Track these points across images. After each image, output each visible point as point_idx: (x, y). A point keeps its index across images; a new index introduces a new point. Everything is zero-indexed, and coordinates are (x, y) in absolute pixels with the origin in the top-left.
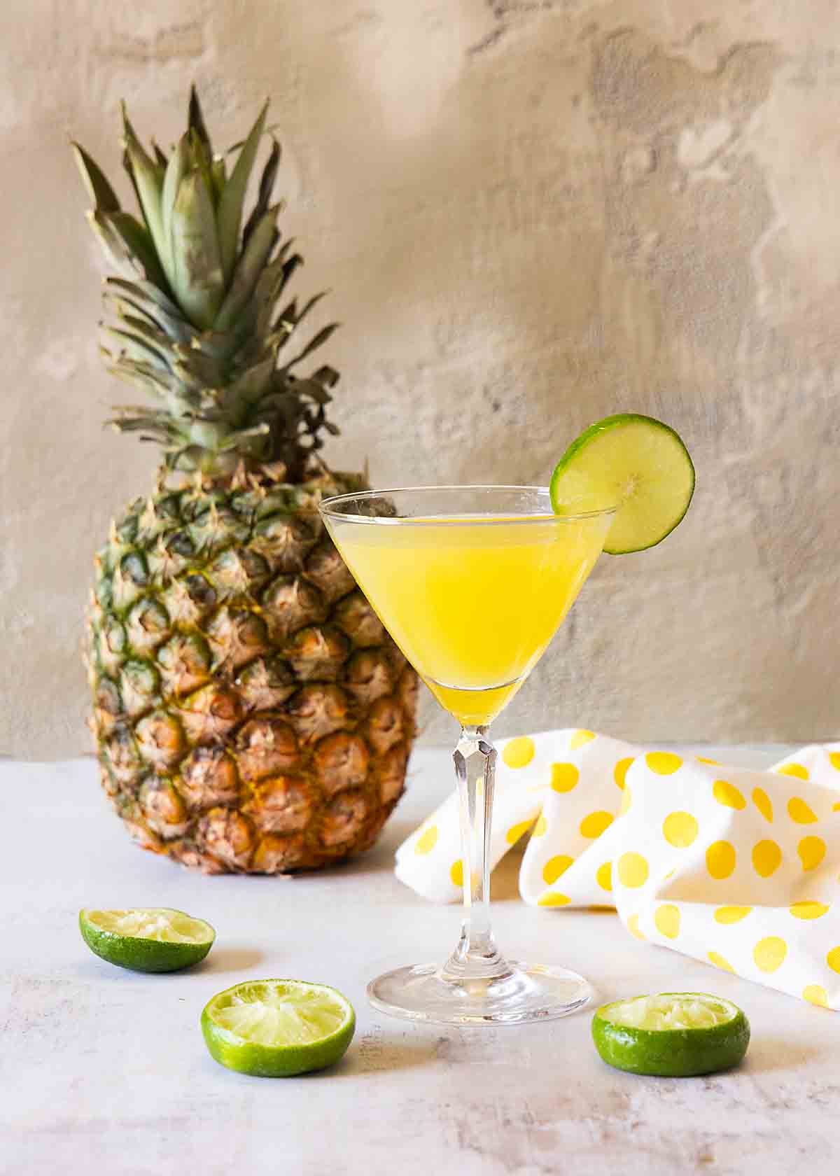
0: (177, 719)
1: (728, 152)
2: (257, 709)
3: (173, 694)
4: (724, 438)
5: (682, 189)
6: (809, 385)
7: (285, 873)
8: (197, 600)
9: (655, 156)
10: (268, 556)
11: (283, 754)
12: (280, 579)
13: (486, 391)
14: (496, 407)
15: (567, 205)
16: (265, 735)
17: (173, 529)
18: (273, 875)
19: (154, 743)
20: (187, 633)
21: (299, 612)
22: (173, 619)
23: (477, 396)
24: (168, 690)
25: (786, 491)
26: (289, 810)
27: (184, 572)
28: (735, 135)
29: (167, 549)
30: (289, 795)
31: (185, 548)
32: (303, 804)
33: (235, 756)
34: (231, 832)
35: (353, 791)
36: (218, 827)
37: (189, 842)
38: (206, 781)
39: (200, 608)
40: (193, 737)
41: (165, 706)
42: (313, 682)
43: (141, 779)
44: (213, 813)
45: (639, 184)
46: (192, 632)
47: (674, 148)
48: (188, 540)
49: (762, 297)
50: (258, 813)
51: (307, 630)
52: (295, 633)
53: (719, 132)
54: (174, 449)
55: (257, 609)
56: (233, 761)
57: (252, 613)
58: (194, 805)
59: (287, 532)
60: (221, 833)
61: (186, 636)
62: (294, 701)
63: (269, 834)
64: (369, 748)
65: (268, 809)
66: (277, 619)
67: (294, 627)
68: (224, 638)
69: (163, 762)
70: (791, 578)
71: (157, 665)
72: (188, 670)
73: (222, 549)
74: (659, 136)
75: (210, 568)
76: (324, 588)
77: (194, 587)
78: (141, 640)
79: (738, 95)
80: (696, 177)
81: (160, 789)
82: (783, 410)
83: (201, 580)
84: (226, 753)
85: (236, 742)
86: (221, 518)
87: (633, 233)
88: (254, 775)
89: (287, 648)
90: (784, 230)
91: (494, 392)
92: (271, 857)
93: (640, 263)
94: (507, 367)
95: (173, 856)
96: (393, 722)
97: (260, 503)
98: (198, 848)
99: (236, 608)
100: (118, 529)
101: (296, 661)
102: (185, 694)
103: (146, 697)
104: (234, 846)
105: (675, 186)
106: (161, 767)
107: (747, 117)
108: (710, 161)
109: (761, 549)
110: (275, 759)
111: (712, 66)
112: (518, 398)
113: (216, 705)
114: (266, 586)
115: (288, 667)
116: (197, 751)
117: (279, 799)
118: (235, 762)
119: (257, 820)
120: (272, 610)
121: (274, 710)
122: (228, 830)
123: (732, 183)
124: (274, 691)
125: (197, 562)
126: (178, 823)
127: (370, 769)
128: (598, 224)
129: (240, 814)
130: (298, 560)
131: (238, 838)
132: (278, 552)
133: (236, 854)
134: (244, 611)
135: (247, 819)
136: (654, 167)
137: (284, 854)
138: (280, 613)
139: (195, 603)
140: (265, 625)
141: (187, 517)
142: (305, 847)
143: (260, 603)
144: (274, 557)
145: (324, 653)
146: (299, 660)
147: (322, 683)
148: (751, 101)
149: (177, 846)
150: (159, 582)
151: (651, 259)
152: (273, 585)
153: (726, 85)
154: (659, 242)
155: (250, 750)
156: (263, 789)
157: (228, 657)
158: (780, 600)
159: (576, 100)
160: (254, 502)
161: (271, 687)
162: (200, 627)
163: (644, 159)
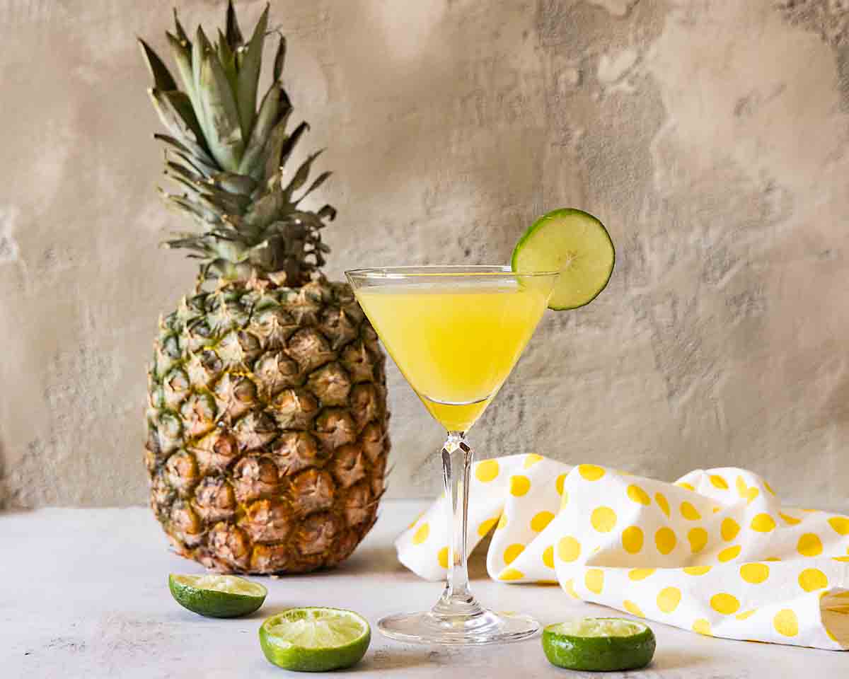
0: (193, 456)
1: (634, 72)
2: (247, 449)
3: (190, 437)
4: (630, 278)
5: (601, 98)
6: (692, 239)
7: (274, 574)
8: (208, 368)
9: (582, 75)
10: (260, 337)
11: (266, 483)
12: (268, 353)
13: (460, 241)
14: (467, 253)
15: (518, 110)
16: (253, 468)
17: (197, 318)
18: (265, 575)
19: (176, 473)
20: (201, 392)
21: (280, 378)
22: (191, 382)
23: (454, 245)
24: (187, 434)
25: (675, 316)
26: (271, 525)
27: (202, 348)
28: (639, 60)
29: (190, 331)
30: (271, 514)
31: (203, 330)
32: (281, 521)
33: (232, 483)
34: (231, 540)
35: (322, 513)
36: (221, 537)
37: (205, 549)
38: (211, 501)
39: (209, 374)
40: (203, 469)
41: (185, 446)
42: (289, 430)
43: (171, 501)
44: (218, 526)
45: (570, 94)
46: (204, 392)
47: (595, 69)
48: (206, 325)
49: (657, 175)
50: (248, 527)
51: (287, 392)
52: (278, 393)
53: (626, 58)
54: (206, 262)
55: (250, 375)
56: (231, 488)
57: (246, 377)
58: (204, 520)
59: (274, 319)
60: (223, 541)
61: (200, 394)
62: (275, 443)
63: (258, 543)
64: (336, 482)
65: (255, 523)
66: (264, 382)
67: (276, 389)
68: (224, 396)
69: (183, 487)
70: (680, 378)
71: (180, 416)
72: (199, 419)
73: (227, 332)
74: (584, 60)
75: (218, 345)
76: (300, 361)
77: (206, 359)
78: (172, 398)
79: (641, 31)
80: (611, 90)
81: (182, 508)
82: (673, 256)
83: (213, 354)
84: (225, 481)
85: (233, 473)
86: (228, 309)
87: (565, 129)
88: (245, 498)
89: (271, 404)
90: (674, 129)
91: (466, 243)
92: (262, 561)
93: (571, 150)
94: (475, 224)
95: (197, 559)
96: (354, 463)
97: (259, 299)
98: (211, 553)
99: (235, 374)
100: (164, 320)
101: (278, 414)
102: (199, 437)
103: (172, 440)
104: (233, 552)
105: (596, 95)
106: (182, 492)
107: (647, 48)
108: (620, 79)
109: (658, 357)
110: (259, 486)
111: (622, 11)
112: (483, 246)
113: (218, 445)
114: (257, 358)
115: (271, 418)
116: (206, 480)
117: (263, 516)
118: (233, 488)
119: (249, 532)
120: (260, 376)
121: (261, 450)
122: (229, 538)
123: (636, 94)
124: (260, 435)
125: (210, 341)
126: (195, 533)
127: (336, 497)
128: (540, 122)
129: (237, 527)
130: (282, 340)
131: (236, 545)
132: (267, 334)
133: (236, 558)
134: (240, 376)
135: (241, 531)
136: (581, 81)
137: (271, 559)
138: (265, 378)
139: (206, 370)
140: (255, 387)
141: (208, 309)
142: (286, 554)
143: (252, 370)
144: (264, 337)
145: (297, 408)
146: (279, 413)
147: (297, 430)
148: (650, 36)
149: (198, 551)
150: (184, 355)
151: (579, 148)
152: (263, 357)
153: (632, 25)
154: (585, 135)
155: (241, 479)
156: (252, 508)
157: (227, 410)
158: (671, 394)
159: (525, 34)
160: (255, 298)
161: (257, 432)
162: (209, 387)
163: (573, 76)
